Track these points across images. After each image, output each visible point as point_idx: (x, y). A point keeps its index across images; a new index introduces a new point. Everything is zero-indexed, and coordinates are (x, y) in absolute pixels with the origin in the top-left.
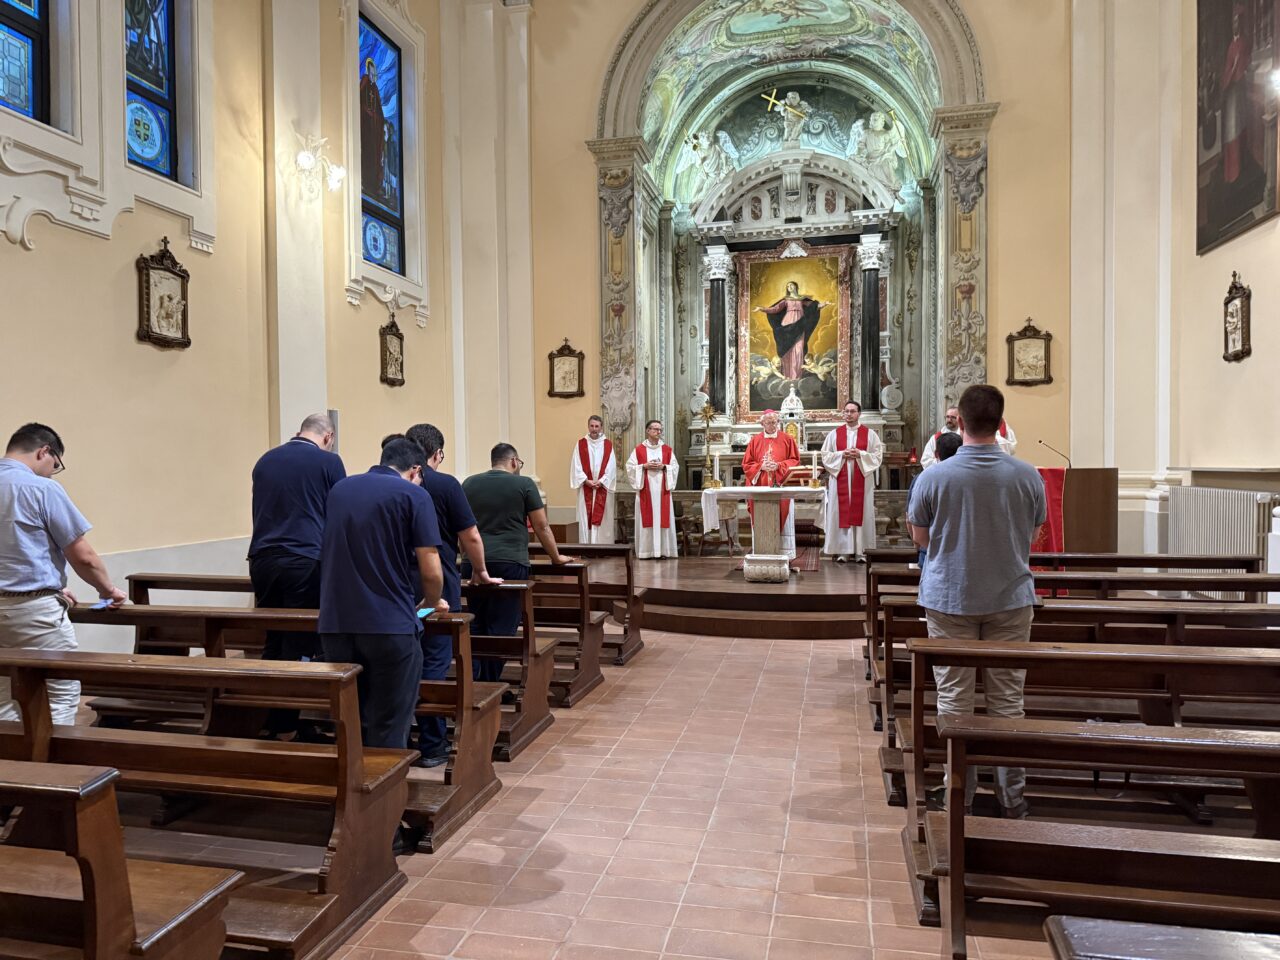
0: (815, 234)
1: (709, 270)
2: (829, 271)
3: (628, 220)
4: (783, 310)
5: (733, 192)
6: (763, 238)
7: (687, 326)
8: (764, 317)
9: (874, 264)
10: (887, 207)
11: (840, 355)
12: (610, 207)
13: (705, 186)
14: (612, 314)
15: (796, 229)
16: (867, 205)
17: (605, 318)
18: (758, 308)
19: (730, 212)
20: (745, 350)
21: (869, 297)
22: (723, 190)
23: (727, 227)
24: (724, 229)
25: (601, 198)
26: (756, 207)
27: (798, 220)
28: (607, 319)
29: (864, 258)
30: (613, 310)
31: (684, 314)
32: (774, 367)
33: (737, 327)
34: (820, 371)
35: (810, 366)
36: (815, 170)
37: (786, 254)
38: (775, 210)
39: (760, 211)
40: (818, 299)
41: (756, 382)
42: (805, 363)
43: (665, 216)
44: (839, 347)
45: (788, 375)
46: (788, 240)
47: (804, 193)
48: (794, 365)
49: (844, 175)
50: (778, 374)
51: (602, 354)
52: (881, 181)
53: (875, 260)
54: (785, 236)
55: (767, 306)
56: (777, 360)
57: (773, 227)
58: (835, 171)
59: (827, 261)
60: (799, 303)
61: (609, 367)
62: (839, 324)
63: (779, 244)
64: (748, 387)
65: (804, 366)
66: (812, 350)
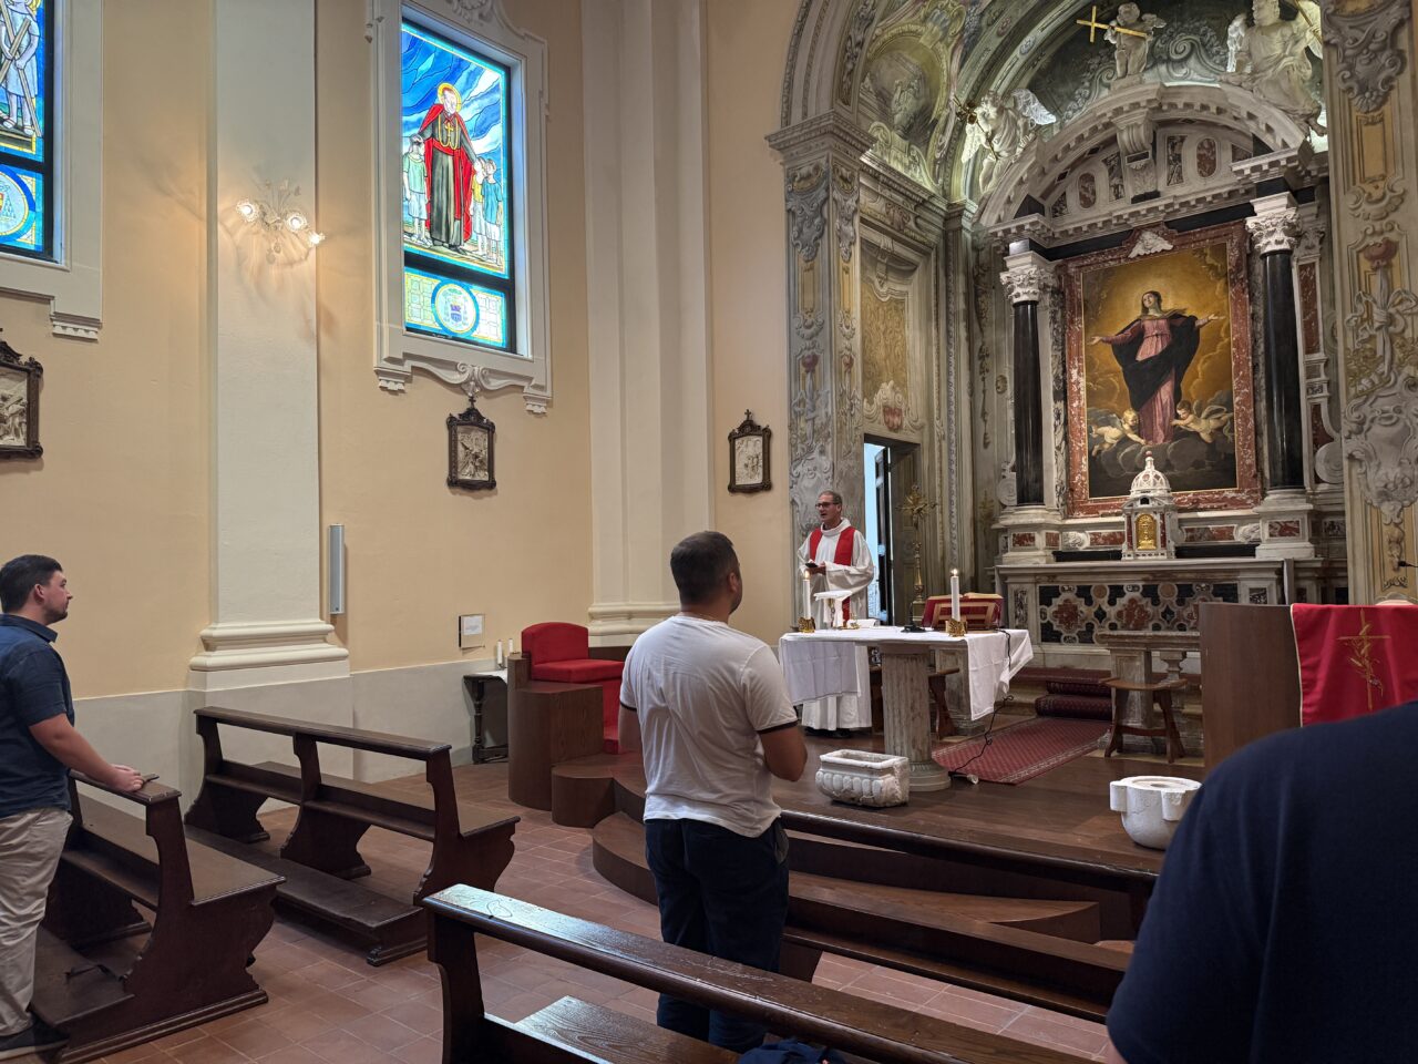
0: (1184, 213)
1: (1011, 290)
2: (1212, 267)
4: (1137, 336)
5: (1043, 173)
6: (1099, 234)
7: (992, 378)
8: (1108, 351)
9: (1278, 242)
11: (1236, 400)
12: (799, 219)
14: (803, 370)
15: (1149, 210)
16: (1261, 148)
17: (794, 377)
18: (1097, 339)
19: (1048, 204)
20: (1079, 403)
21: (1274, 297)
22: (1023, 172)
23: (1032, 224)
24: (1027, 227)
25: (789, 211)
26: (1086, 190)
27: (1155, 195)
28: (797, 378)
29: (1261, 236)
30: (804, 364)
31: (988, 360)
33: (1064, 371)
34: (1204, 427)
35: (1186, 421)
36: (1173, 115)
37: (1138, 250)
38: (1116, 187)
39: (1094, 193)
40: (1193, 313)
42: (1177, 417)
43: (953, 225)
44: (1235, 387)
45: (1149, 437)
46: (1140, 230)
47: (1162, 152)
48: (1159, 420)
49: (1220, 111)
50: (1134, 437)
51: (790, 428)
53: (1279, 236)
54: (1133, 223)
55: (1112, 335)
56: (1130, 415)
57: (1110, 214)
58: (1204, 107)
59: (1208, 251)
60: (1162, 322)
61: (799, 446)
62: (1233, 349)
63: (1130, 236)
64: (1085, 461)
65: (1176, 422)
66: (1189, 394)
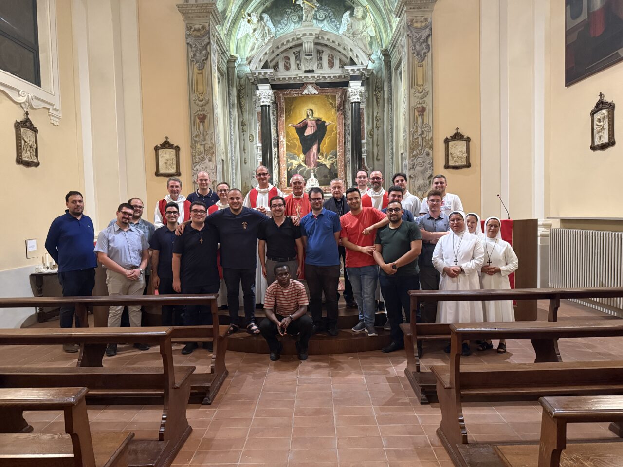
0: (322, 81)
1: (260, 99)
2: (331, 103)
3: (207, 59)
4: (305, 126)
5: (273, 52)
6: (292, 82)
7: (247, 135)
8: (294, 131)
9: (358, 99)
10: (364, 65)
11: (338, 154)
12: (194, 49)
13: (256, 46)
14: (198, 121)
15: (311, 77)
16: (353, 63)
17: (193, 123)
18: (290, 125)
19: (271, 65)
20: (283, 150)
21: (355, 118)
22: (267, 50)
23: (270, 73)
24: (269, 74)
25: (188, 44)
26: (287, 63)
27: (312, 71)
28: (195, 124)
29: (352, 95)
30: (199, 118)
31: (245, 127)
32: (301, 161)
33: (278, 136)
34: (328, 163)
35: (322, 160)
36: (322, 41)
37: (306, 92)
38: (298, 64)
39: (290, 65)
40: (325, 120)
41: (291, 169)
42: (319, 158)
43: (231, 65)
44: (338, 149)
45: (309, 165)
46: (307, 84)
47: (314, 55)
48: (312, 159)
49: (339, 45)
50: (304, 165)
51: (192, 147)
52: (361, 49)
53: (358, 96)
54: (305, 81)
55: (296, 124)
56: (302, 156)
57: (297, 75)
58: (334, 42)
59: (330, 97)
60: (314, 122)
61: (197, 156)
62: (338, 135)
63: (302, 86)
64: (286, 173)
65: (318, 160)
66: (323, 151)
